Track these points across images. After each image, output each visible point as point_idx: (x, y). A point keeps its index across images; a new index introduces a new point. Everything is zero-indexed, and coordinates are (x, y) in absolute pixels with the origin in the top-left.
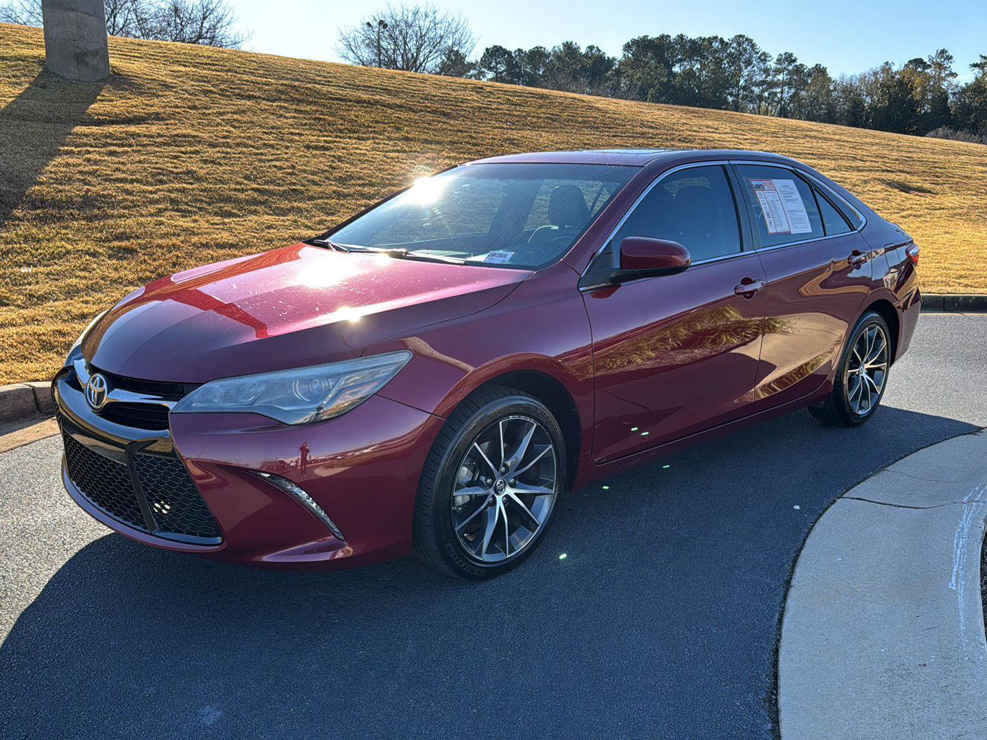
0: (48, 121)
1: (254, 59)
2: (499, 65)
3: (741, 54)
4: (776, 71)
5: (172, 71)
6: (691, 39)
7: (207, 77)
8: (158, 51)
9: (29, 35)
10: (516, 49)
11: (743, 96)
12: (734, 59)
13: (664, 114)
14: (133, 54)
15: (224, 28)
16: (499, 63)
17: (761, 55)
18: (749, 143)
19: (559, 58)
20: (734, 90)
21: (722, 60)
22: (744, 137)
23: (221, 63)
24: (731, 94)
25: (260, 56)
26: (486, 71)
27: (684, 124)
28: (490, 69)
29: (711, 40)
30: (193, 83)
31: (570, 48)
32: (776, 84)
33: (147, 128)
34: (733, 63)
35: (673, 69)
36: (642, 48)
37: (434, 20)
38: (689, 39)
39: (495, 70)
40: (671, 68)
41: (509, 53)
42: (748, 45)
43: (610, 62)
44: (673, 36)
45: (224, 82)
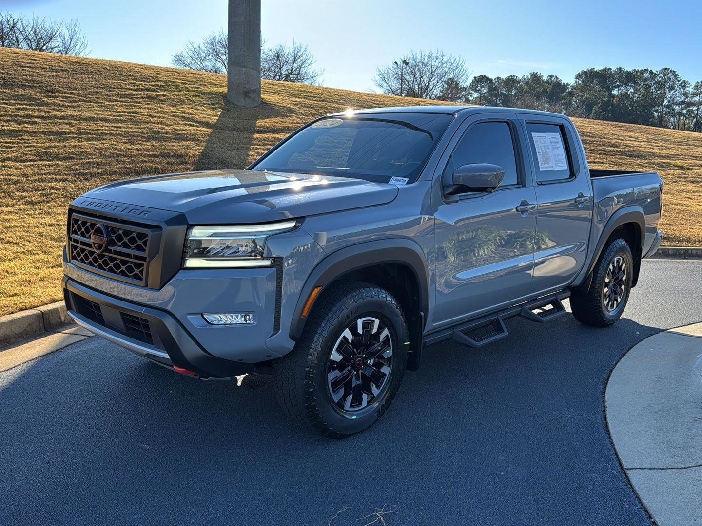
0: (234, 130)
1: (337, 93)
2: (483, 89)
3: (666, 82)
4: (693, 94)
5: (293, 101)
6: (627, 71)
7: (312, 105)
8: (284, 88)
9: (215, 79)
10: (496, 77)
11: (666, 113)
12: (661, 85)
13: (600, 127)
14: (270, 91)
15: (306, 68)
16: (483, 87)
17: (682, 82)
18: (659, 149)
19: (527, 83)
20: (659, 108)
21: (650, 86)
22: (657, 144)
23: (319, 96)
24: (657, 111)
25: (340, 91)
26: (473, 92)
27: (613, 134)
28: (476, 91)
29: (642, 72)
30: (305, 109)
31: (535, 77)
32: (693, 104)
33: (284, 135)
34: (659, 89)
35: (613, 92)
36: (589, 76)
37: (442, 61)
38: (626, 70)
39: (480, 92)
40: (612, 91)
41: (491, 80)
42: (672, 75)
43: (565, 86)
44: (614, 68)
45: (322, 107)
